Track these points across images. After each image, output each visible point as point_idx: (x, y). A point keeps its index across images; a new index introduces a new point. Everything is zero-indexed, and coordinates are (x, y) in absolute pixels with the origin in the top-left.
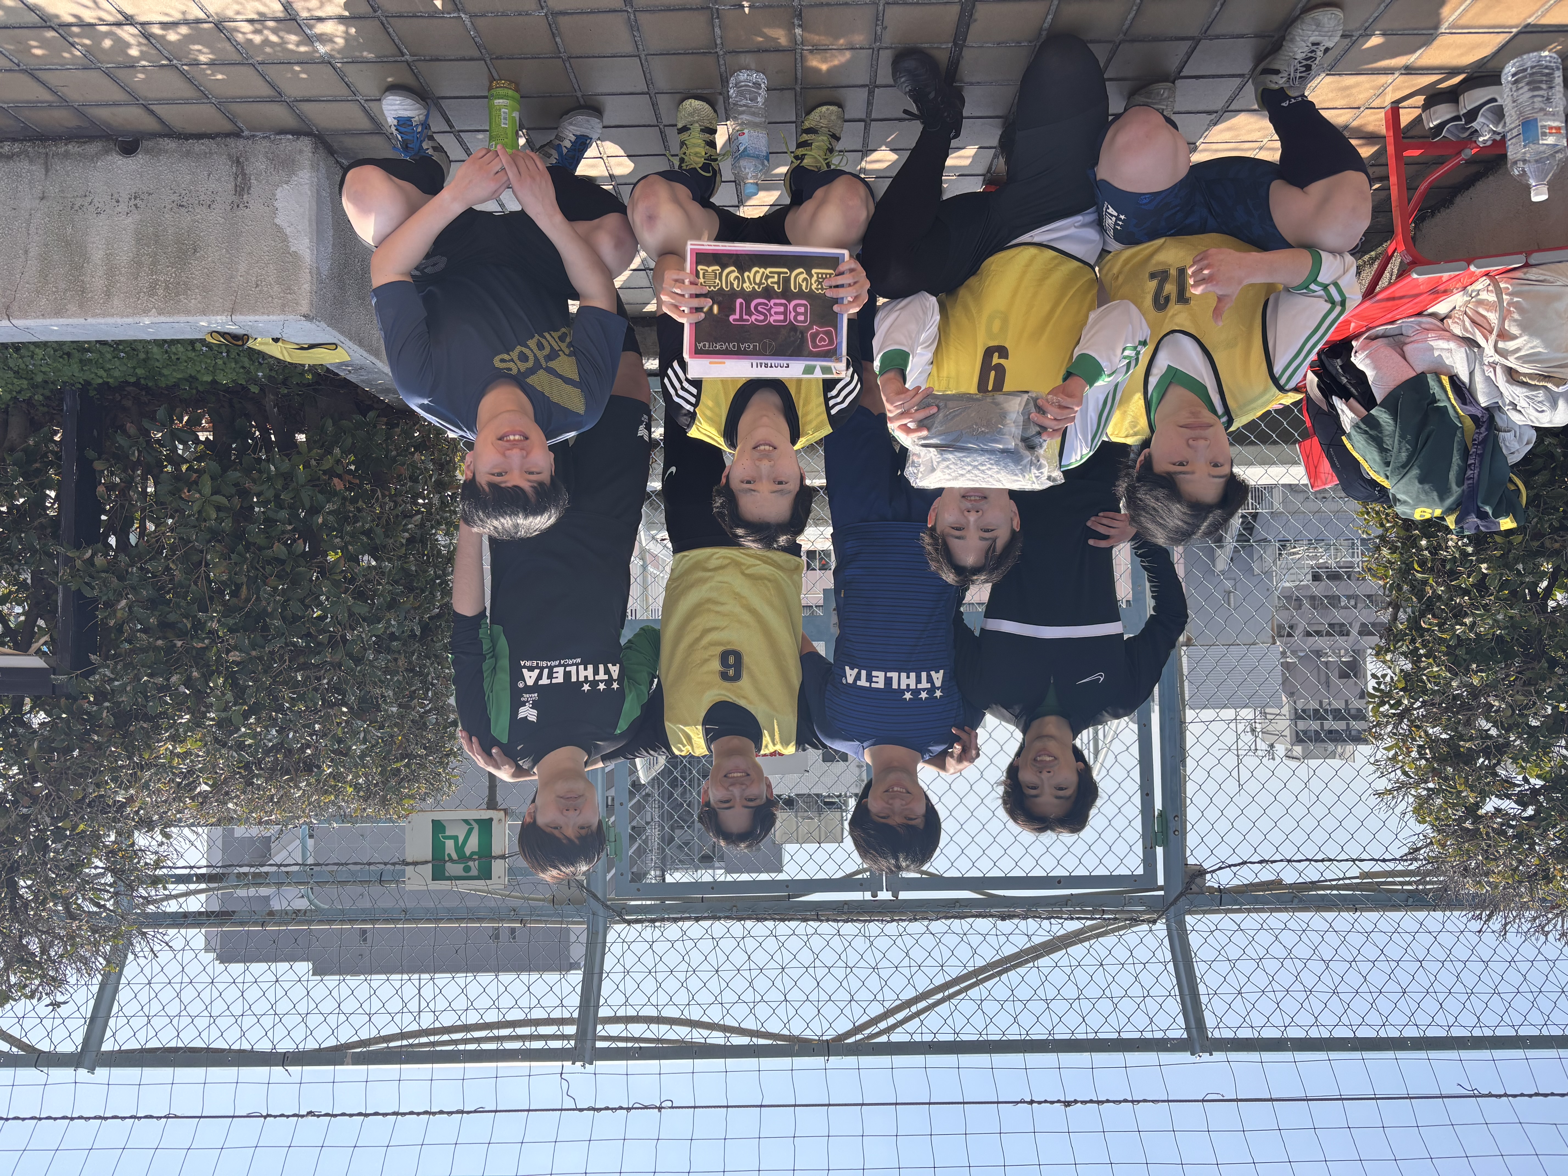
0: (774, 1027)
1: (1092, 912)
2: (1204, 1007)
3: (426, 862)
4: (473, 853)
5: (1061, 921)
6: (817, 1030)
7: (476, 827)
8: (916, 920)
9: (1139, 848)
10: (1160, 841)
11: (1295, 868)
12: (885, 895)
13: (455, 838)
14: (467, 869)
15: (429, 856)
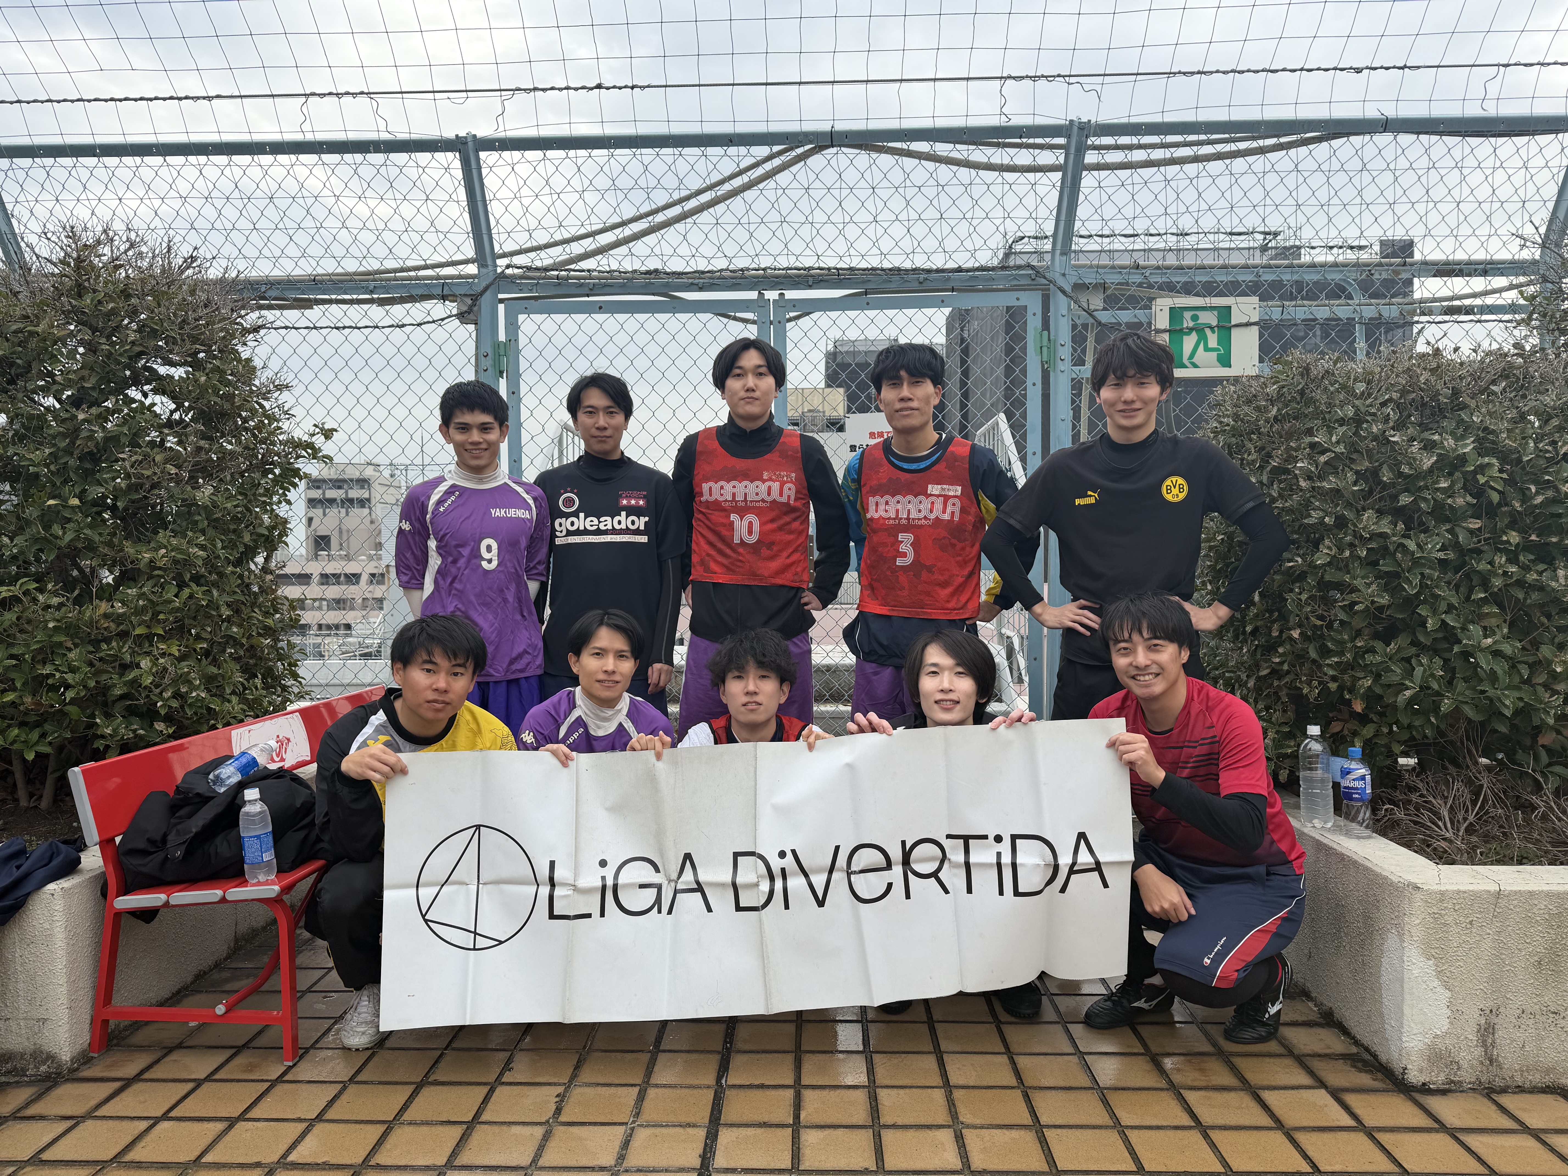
0: (885, 160)
1: (568, 278)
2: (462, 182)
3: (1237, 326)
4: (1188, 334)
5: (600, 268)
6: (842, 157)
7: (1185, 361)
9: (522, 340)
10: (502, 347)
11: (371, 320)
12: (772, 295)
13: (1207, 349)
14: (1195, 318)
15: (1234, 332)
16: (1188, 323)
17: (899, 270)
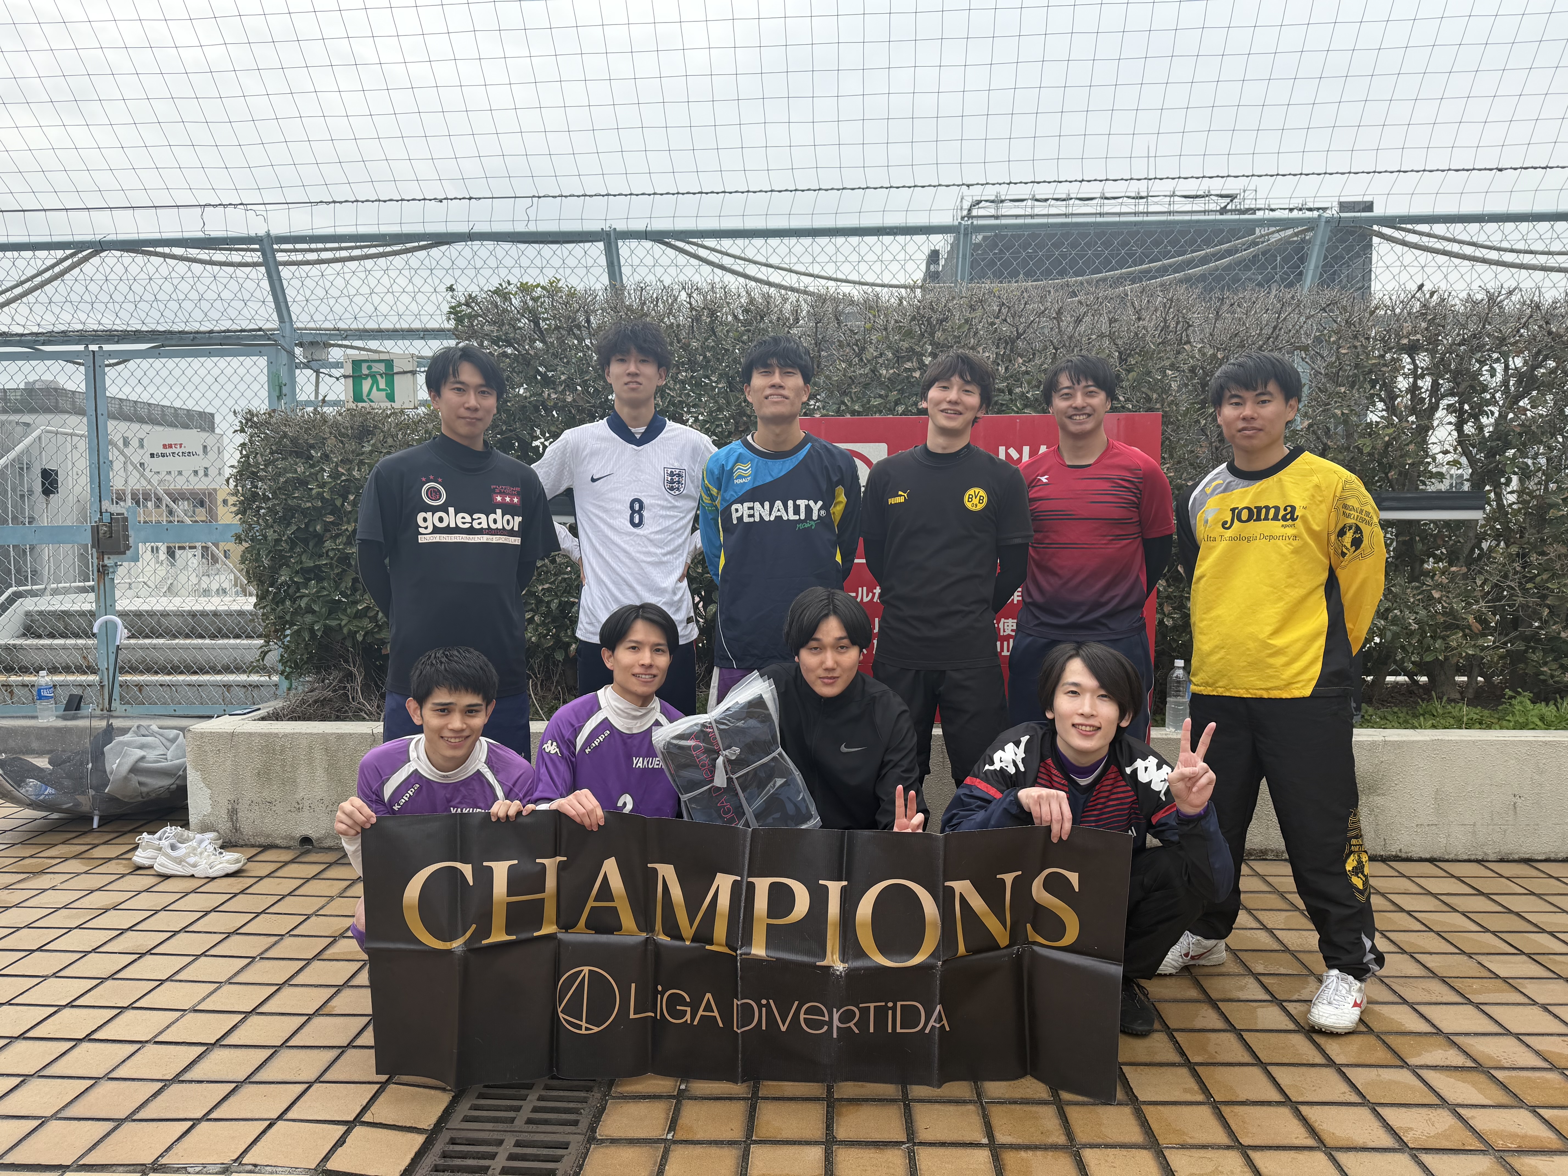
0: (140, 259)
3: (397, 373)
4: (366, 379)
6: (111, 257)
7: (365, 398)
8: (63, 332)
12: (93, 347)
13: (378, 389)
14: (369, 368)
15: (396, 377)
16: (365, 371)
17: (171, 332)
